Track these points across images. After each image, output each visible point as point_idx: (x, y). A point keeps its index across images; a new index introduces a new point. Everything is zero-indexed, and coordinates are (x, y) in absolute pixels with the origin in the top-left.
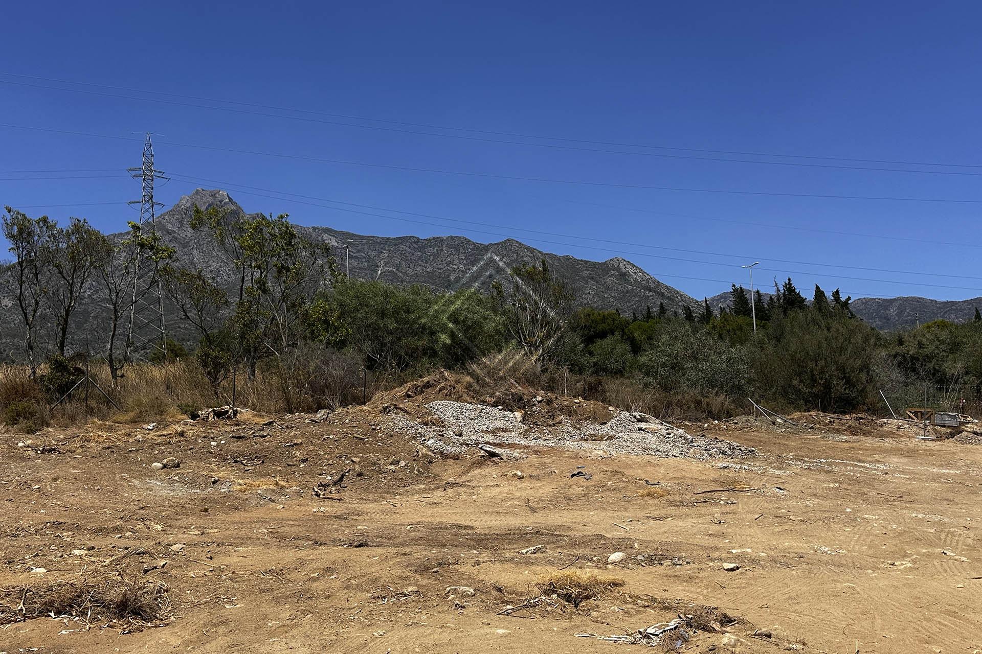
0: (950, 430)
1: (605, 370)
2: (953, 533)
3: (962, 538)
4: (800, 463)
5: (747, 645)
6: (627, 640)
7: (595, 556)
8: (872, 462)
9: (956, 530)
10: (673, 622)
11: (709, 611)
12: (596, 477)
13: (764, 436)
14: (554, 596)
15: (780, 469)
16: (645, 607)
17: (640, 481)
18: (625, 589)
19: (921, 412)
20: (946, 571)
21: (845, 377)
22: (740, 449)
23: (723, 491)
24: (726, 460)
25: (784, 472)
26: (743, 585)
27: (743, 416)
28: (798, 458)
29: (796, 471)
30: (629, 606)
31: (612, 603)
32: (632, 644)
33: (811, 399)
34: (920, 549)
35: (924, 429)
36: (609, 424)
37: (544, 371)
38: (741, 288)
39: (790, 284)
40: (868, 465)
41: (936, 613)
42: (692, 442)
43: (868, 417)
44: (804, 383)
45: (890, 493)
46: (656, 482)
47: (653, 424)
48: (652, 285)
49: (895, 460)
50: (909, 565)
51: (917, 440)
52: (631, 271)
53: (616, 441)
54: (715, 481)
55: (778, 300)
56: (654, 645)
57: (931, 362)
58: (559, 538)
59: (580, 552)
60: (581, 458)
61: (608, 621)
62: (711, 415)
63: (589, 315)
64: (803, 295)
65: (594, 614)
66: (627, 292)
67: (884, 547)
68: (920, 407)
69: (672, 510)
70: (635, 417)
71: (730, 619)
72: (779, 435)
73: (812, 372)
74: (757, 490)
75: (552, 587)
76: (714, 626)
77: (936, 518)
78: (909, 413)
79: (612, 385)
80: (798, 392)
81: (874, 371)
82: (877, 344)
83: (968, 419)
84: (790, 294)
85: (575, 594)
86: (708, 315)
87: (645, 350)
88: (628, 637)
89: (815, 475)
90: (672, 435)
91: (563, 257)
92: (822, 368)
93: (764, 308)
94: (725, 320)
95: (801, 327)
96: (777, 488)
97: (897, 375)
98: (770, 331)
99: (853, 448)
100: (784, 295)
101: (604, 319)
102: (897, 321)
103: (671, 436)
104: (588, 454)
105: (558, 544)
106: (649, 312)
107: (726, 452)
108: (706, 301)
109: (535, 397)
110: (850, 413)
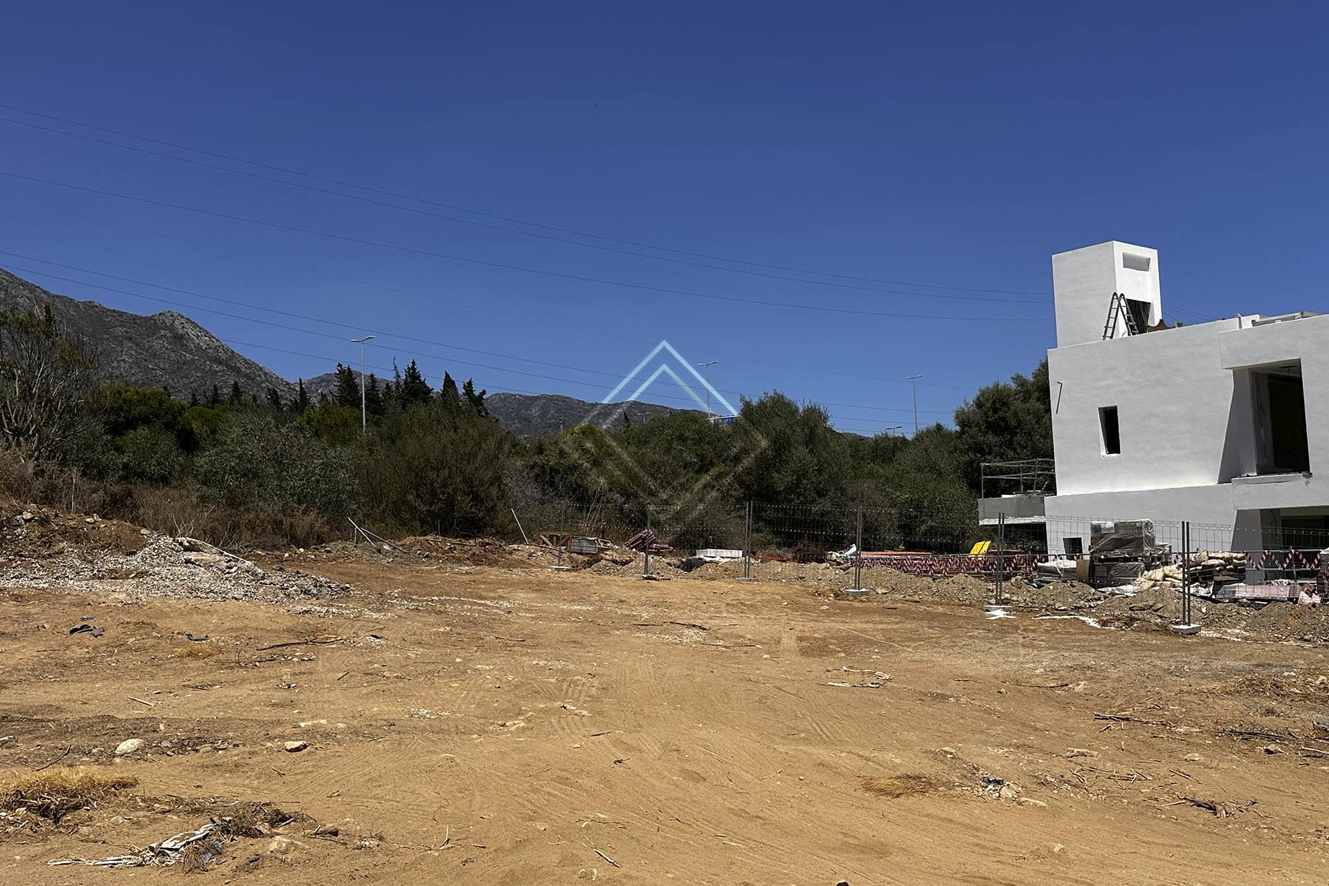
0: (588, 558)
1: (141, 474)
2: (576, 682)
3: (585, 688)
4: (406, 602)
5: (304, 849)
6: (130, 862)
7: (95, 747)
8: (495, 598)
9: (580, 678)
10: (202, 830)
11: (258, 808)
12: (111, 633)
13: (363, 568)
14: (22, 810)
15: (379, 611)
16: (164, 812)
17: (180, 636)
18: (138, 791)
19: (556, 536)
20: (563, 729)
21: (471, 492)
22: (330, 587)
23: (299, 644)
24: (309, 602)
25: (385, 615)
26: (310, 769)
27: (340, 541)
28: (404, 596)
29: (401, 613)
30: (142, 813)
31: (114, 811)
32: (138, 866)
33: (429, 519)
34: (536, 704)
35: (559, 557)
36: (140, 554)
37: (39, 473)
38: (349, 369)
39: (414, 369)
40: (489, 603)
41: (546, 782)
42: (263, 578)
43: (496, 542)
44: (421, 497)
45: (512, 636)
46: (203, 636)
47: (210, 554)
48: (223, 356)
49: (522, 595)
50: (522, 724)
51: (550, 570)
52: (192, 333)
53: (149, 579)
54: (289, 630)
55: (397, 388)
56: (171, 864)
57: (573, 474)
58: (40, 725)
59: (73, 742)
60: (89, 604)
61: (105, 837)
62: (295, 540)
63: (119, 393)
64: (430, 385)
65: (84, 830)
66: (185, 363)
67: (496, 705)
68: (556, 530)
69: (222, 674)
70: (181, 544)
71: (284, 816)
72: (384, 566)
73: (432, 484)
74: (346, 640)
75: (19, 796)
76: (261, 828)
77: (559, 665)
78: (543, 537)
79: (149, 498)
80: (413, 510)
81: (506, 485)
82: (511, 452)
83: (608, 545)
84: (413, 382)
85: (55, 805)
86: (301, 403)
87: (204, 449)
88: (132, 857)
89: (424, 617)
90: (235, 568)
91: (85, 303)
92: (445, 479)
93: (379, 397)
94: (326, 410)
95: (422, 425)
96: (373, 636)
97: (533, 491)
98: (384, 429)
99: (474, 581)
100: (406, 383)
101: (144, 400)
102: (539, 423)
103: (233, 570)
104: (103, 599)
105: (37, 734)
106: (216, 394)
107: (310, 591)
108: (301, 384)
109: (21, 513)
110: (474, 537)
